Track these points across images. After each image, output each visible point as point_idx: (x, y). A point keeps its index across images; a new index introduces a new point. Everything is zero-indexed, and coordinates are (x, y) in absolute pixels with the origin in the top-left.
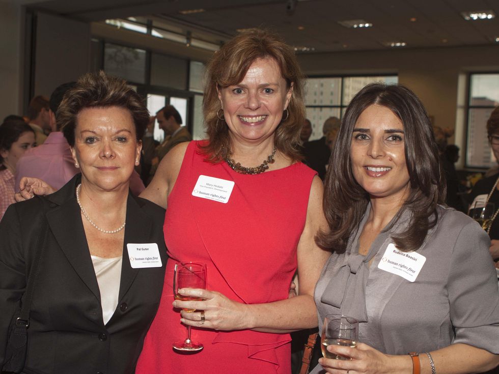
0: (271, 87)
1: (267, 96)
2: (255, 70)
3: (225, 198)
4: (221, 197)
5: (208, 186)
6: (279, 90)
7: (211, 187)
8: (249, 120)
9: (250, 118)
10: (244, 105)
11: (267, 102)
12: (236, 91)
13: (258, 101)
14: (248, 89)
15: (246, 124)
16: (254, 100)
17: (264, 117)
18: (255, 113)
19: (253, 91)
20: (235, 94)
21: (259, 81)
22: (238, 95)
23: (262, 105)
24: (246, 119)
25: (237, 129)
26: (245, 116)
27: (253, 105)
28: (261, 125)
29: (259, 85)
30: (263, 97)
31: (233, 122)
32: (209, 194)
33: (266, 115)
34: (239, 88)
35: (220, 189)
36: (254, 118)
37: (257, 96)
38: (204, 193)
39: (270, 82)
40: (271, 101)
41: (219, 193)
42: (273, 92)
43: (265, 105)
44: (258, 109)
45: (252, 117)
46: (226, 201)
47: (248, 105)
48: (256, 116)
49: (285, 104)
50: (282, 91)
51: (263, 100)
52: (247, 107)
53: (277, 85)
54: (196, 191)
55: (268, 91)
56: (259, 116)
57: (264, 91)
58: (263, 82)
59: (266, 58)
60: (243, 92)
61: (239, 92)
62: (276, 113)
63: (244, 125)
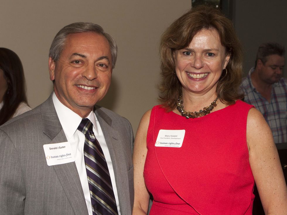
0: (213, 52)
1: (209, 58)
2: (201, 38)
3: (179, 144)
4: (177, 143)
5: (166, 137)
6: (219, 54)
7: (168, 137)
8: (194, 76)
9: (195, 75)
10: (191, 64)
11: (209, 62)
12: (185, 53)
13: (202, 62)
14: (195, 52)
15: (192, 79)
16: (198, 61)
17: (206, 74)
18: (199, 71)
19: (199, 54)
20: (184, 55)
21: (204, 47)
22: (187, 56)
23: (205, 65)
24: (192, 75)
25: (185, 82)
26: (192, 73)
27: (198, 65)
28: (204, 81)
29: (203, 50)
30: (206, 59)
31: (182, 76)
32: (167, 143)
33: (208, 73)
34: (187, 51)
35: (176, 137)
36: (198, 75)
37: (201, 58)
38: (164, 143)
39: (212, 48)
40: (212, 62)
41: (174, 141)
42: (214, 56)
43: (207, 65)
44: (202, 68)
45: (197, 74)
46: (180, 146)
47: (194, 65)
48: (199, 74)
49: (224, 64)
50: (221, 55)
51: (206, 61)
52: (193, 66)
53: (217, 50)
54: (158, 143)
55: (211, 55)
56: (202, 73)
57: (207, 55)
58: (206, 48)
59: (210, 28)
60: (191, 54)
61: (188, 54)
62: (216, 71)
63: (190, 80)
